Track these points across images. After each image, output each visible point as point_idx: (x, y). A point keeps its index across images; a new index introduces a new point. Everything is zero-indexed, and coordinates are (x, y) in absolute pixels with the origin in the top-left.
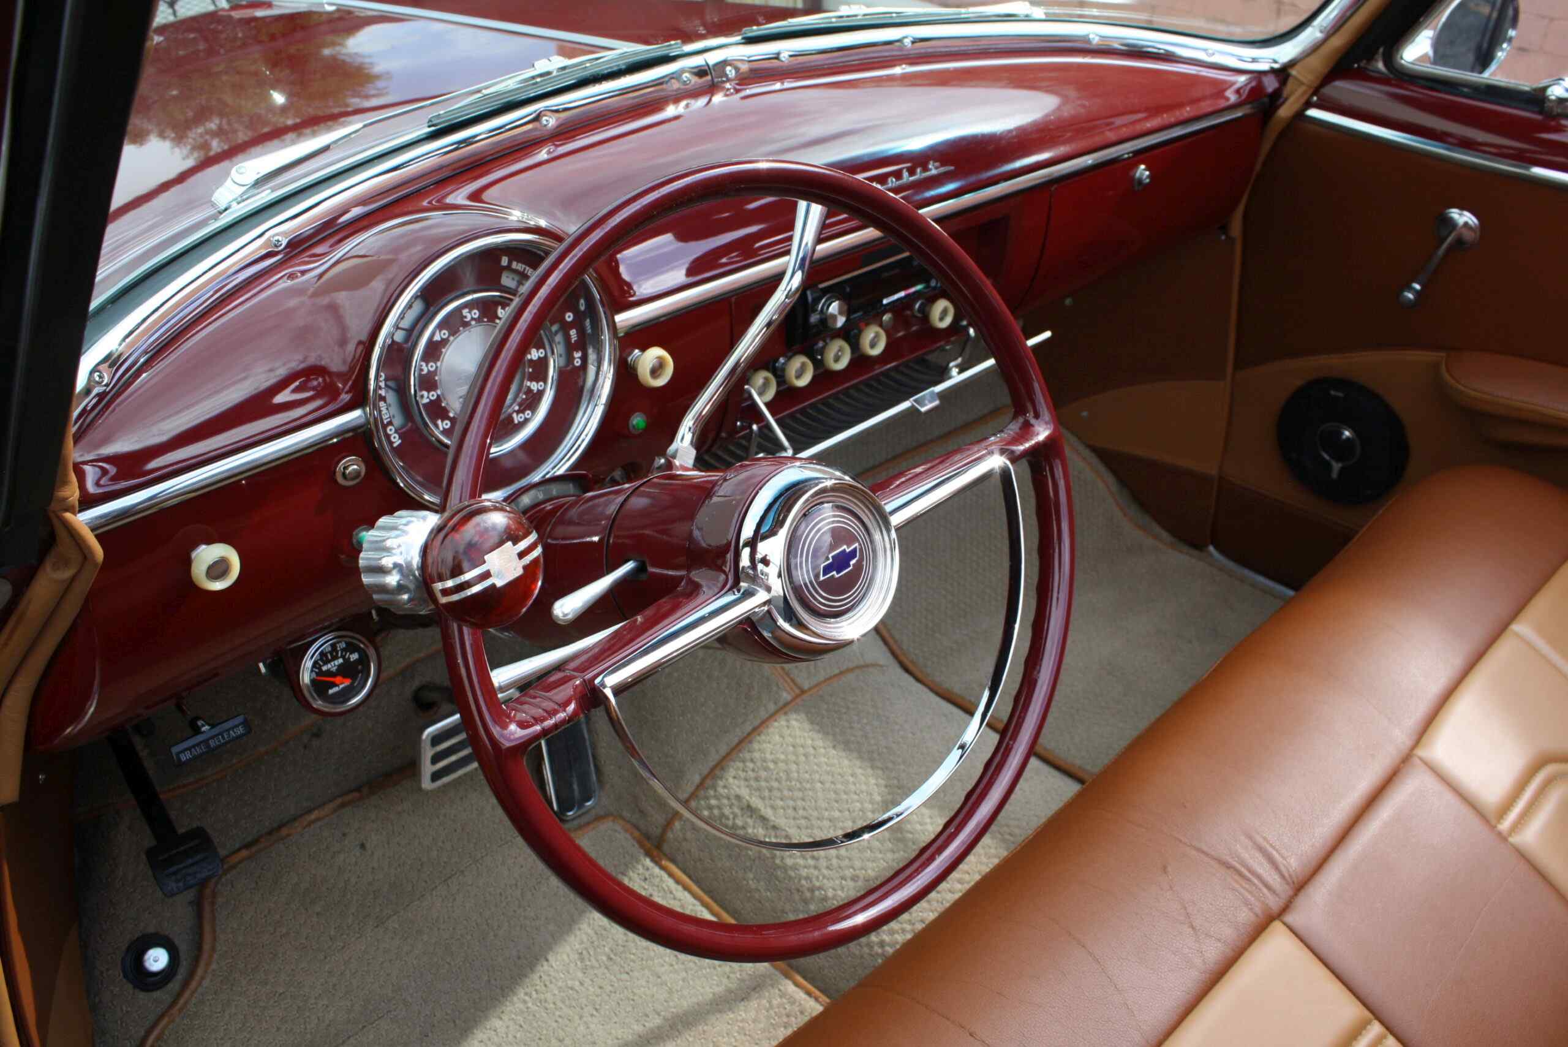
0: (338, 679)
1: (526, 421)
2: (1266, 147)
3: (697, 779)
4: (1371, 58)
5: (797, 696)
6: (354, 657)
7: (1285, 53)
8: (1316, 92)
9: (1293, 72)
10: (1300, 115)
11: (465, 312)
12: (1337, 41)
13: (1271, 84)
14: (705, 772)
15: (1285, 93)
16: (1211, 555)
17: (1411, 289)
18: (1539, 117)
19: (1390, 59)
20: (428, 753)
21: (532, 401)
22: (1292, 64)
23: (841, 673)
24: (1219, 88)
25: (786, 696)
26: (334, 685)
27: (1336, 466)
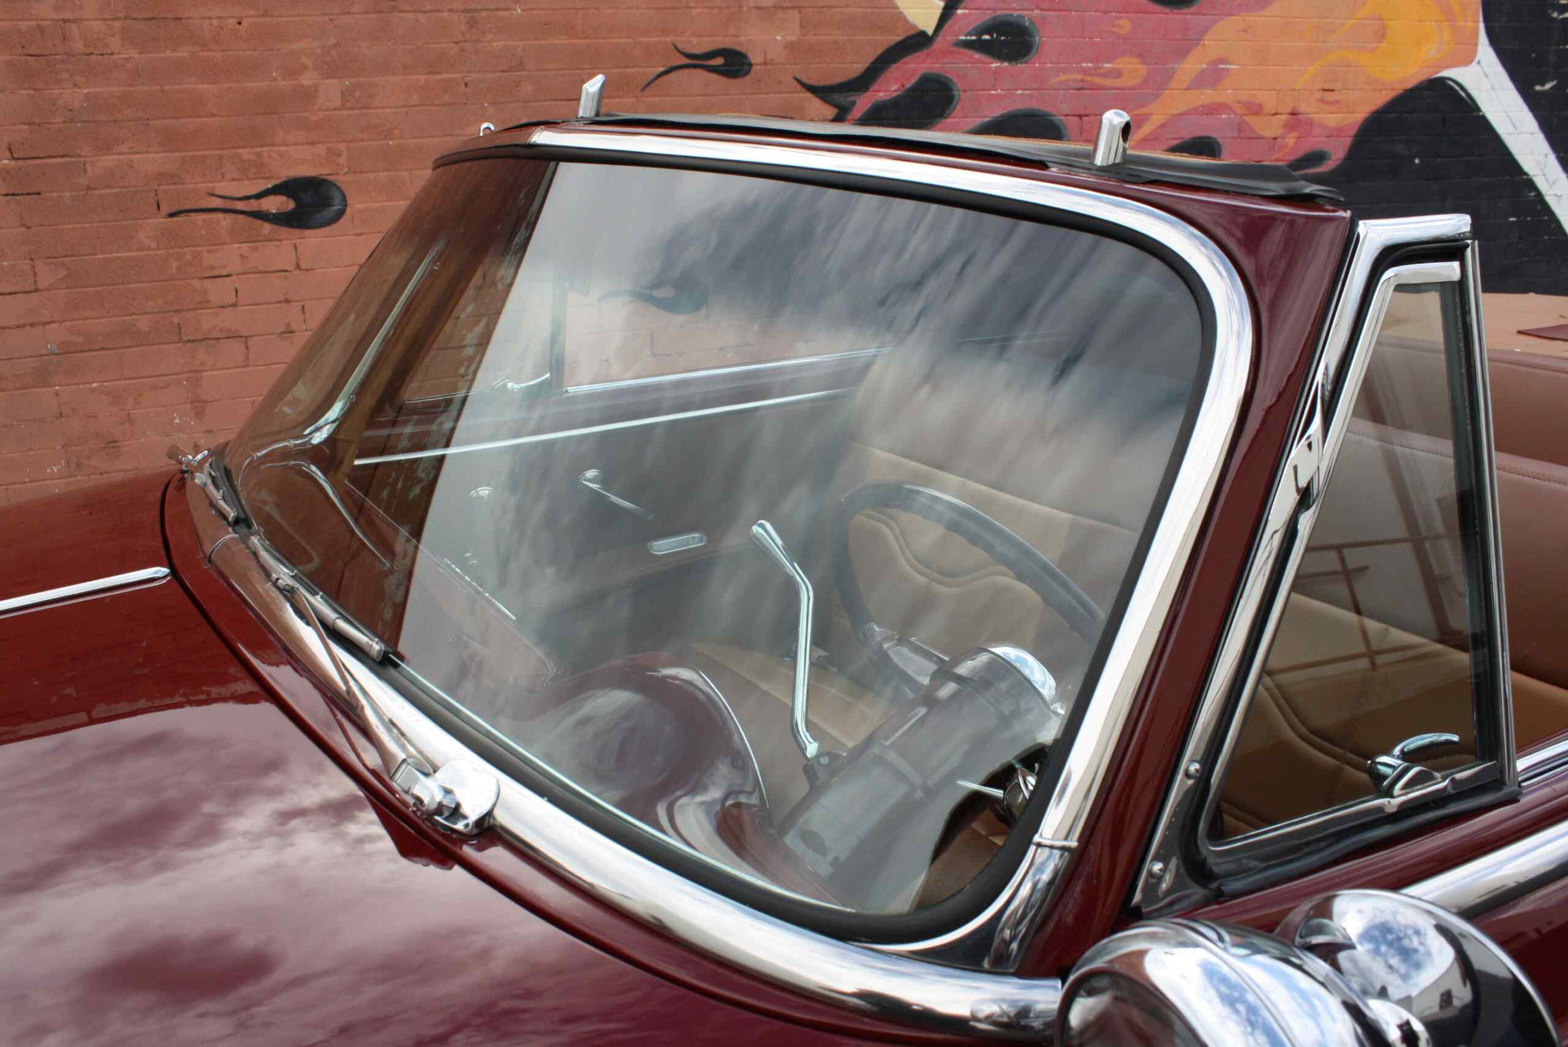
9: (339, 436)
10: (352, 467)
12: (367, 401)
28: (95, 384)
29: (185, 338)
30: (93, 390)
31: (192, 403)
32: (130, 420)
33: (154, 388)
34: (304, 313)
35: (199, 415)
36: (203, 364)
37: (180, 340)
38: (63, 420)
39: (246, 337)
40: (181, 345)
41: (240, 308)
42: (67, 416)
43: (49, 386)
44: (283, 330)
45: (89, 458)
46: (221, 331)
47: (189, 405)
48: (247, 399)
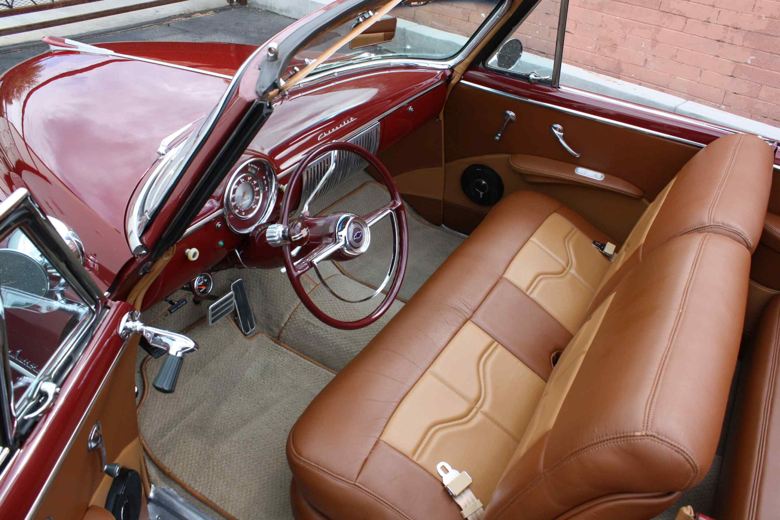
0: (203, 287)
1: (256, 207)
2: (448, 94)
3: (288, 316)
4: (479, 64)
5: (316, 287)
6: (206, 280)
7: (452, 63)
8: (463, 75)
9: (455, 69)
10: (459, 82)
11: (241, 180)
12: (468, 60)
13: (448, 73)
14: (291, 313)
15: (453, 76)
16: (442, 227)
17: (497, 136)
18: (529, 84)
19: (484, 64)
20: (210, 313)
21: (257, 203)
22: (455, 66)
23: (328, 278)
24: (432, 75)
25: (312, 287)
26: (202, 289)
27: (481, 193)
28: (618, 18)
29: (661, 9)
30: (616, 20)
31: (653, 40)
32: (625, 38)
33: (640, 27)
34: (719, 14)
35: (653, 46)
36: (664, 23)
37: (659, 10)
38: (601, 28)
39: (687, 18)
40: (658, 12)
41: (690, 3)
42: (602, 27)
43: (601, 12)
44: (705, 20)
45: (604, 48)
46: (678, 11)
47: (650, 41)
48: (675, 47)
